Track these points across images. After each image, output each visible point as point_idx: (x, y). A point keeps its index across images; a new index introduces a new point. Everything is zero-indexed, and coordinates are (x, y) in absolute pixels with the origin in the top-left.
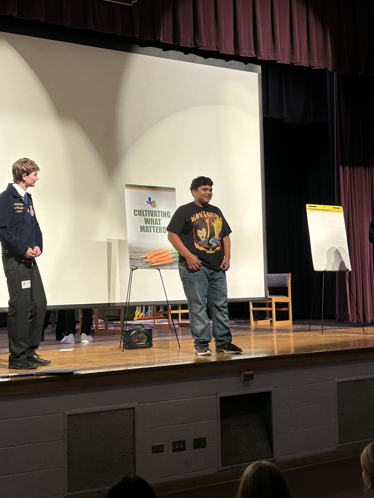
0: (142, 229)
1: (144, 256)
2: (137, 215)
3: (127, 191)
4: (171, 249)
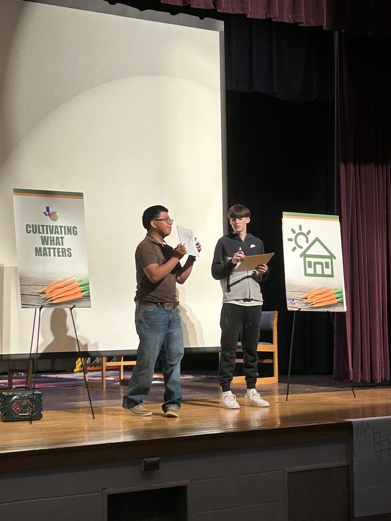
0: (38, 251)
1: (41, 291)
2: (30, 232)
3: (16, 198)
4: (78, 279)
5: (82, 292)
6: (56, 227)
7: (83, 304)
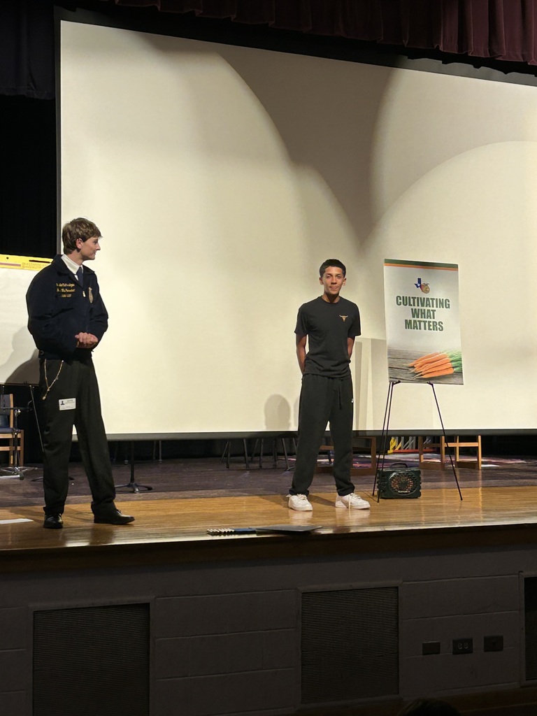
0: (408, 324)
1: (410, 365)
2: (400, 304)
3: (387, 269)
4: (450, 354)
5: (453, 368)
6: (428, 299)
7: (453, 380)
